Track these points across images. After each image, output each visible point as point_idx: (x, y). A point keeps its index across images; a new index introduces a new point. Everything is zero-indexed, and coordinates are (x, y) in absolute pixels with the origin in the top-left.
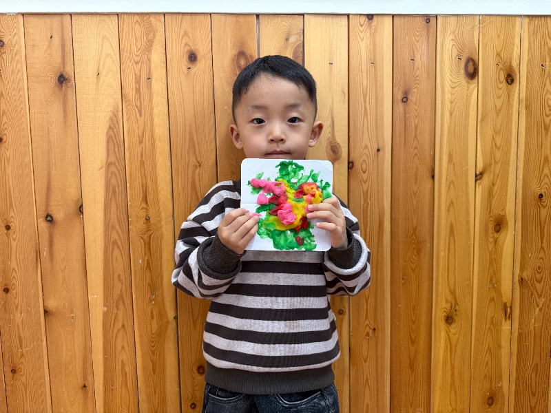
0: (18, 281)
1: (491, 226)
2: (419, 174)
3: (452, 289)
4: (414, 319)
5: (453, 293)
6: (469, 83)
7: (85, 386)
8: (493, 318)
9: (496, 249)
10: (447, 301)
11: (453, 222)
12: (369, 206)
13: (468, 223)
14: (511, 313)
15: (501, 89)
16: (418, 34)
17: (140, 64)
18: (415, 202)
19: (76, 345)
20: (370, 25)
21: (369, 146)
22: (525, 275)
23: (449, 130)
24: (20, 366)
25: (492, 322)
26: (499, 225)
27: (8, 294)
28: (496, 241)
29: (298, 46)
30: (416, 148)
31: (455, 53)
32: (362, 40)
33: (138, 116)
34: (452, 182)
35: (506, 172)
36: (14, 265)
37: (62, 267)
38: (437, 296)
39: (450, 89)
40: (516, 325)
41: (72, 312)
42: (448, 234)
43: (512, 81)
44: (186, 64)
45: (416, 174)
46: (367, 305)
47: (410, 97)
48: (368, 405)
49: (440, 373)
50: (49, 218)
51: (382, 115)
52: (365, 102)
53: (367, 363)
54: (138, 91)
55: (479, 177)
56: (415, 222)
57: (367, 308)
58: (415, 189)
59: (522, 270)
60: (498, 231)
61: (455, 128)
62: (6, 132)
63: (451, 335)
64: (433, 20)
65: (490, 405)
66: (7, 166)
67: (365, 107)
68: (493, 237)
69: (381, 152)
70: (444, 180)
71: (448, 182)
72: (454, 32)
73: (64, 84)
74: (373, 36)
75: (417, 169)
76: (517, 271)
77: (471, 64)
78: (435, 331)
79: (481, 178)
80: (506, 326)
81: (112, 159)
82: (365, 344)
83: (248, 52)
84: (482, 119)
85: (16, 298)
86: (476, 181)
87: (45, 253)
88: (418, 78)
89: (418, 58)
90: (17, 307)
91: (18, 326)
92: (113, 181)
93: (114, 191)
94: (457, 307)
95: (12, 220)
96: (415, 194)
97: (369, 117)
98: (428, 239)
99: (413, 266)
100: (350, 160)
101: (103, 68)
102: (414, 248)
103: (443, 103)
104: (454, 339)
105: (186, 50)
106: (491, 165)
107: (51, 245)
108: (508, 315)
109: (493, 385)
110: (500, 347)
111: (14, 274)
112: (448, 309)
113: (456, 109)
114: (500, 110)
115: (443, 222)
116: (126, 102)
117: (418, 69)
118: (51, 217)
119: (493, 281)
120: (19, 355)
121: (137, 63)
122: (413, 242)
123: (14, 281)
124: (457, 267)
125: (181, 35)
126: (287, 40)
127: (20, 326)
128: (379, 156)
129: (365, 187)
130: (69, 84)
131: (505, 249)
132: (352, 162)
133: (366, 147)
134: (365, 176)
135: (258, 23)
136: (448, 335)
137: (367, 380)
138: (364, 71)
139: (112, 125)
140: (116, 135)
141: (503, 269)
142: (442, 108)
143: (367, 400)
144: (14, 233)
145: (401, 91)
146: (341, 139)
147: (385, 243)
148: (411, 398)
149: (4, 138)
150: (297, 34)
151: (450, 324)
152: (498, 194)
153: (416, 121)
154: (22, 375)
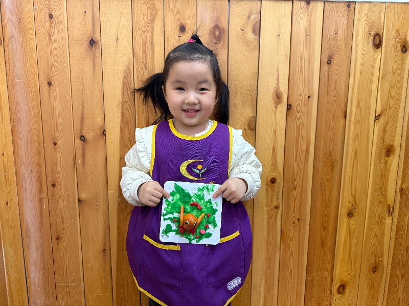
0: (61, 180)
1: (384, 152)
2: (336, 115)
3: (353, 194)
4: (326, 213)
5: (354, 197)
6: (375, 51)
7: (104, 250)
8: (380, 214)
9: (386, 168)
10: (349, 202)
11: (357, 149)
12: (300, 136)
13: (367, 149)
14: (393, 212)
15: (397, 56)
16: (341, 15)
17: (146, 32)
18: (332, 134)
19: (99, 223)
20: (307, 8)
21: (303, 93)
22: (404, 186)
23: (359, 84)
24: (63, 235)
25: (379, 218)
26: (389, 151)
27: (55, 188)
28: (386, 162)
29: (256, 22)
30: (335, 96)
31: (367, 29)
32: (302, 19)
33: (144, 69)
34: (359, 121)
35: (397, 115)
36: (59, 169)
37: (91, 171)
38: (343, 198)
39: (361, 55)
40: (395, 221)
41: (97, 201)
42: (353, 156)
43: (406, 51)
44: (178, 33)
45: (334, 115)
46: (295, 203)
47: (333, 60)
48: (291, 270)
49: (341, 250)
50: (82, 138)
51: (313, 73)
52: (301, 63)
53: (293, 241)
54: (144, 52)
55: (377, 118)
56: (331, 148)
57: (295, 205)
58: (333, 125)
59: (403, 182)
60: (388, 156)
61: (363, 83)
62: (54, 78)
63: (350, 225)
64: (352, 5)
65: (374, 272)
66: (54, 102)
67: (301, 66)
68: (384, 160)
69: (310, 99)
70: (353, 119)
71: (356, 120)
72: (366, 15)
73: (93, 46)
74: (309, 16)
75: (335, 110)
76: (399, 183)
77: (377, 38)
78: (340, 222)
79: (379, 119)
80: (388, 221)
81: (126, 99)
82: (292, 229)
83: (221, 26)
84: (383, 78)
85: (60, 191)
86: (375, 121)
87: (79, 161)
88: (339, 47)
89: (340, 32)
90: (60, 197)
91: (61, 210)
92: (127, 114)
93: (127, 121)
94: (356, 207)
95: (58, 138)
96: (332, 128)
97: (303, 74)
98: (339, 160)
99: (328, 178)
100: (289, 104)
101: (120, 36)
102: (329, 166)
103: (355, 65)
104: (353, 227)
105: (178, 23)
106: (386, 109)
107: (84, 156)
108: (390, 213)
109: (377, 259)
110: (384, 234)
111: (59, 175)
112: (350, 207)
113: (365, 69)
114: (396, 71)
115: (350, 148)
116: (136, 59)
117: (340, 40)
118: (84, 137)
119: (382, 190)
120: (62, 229)
121: (144, 32)
122: (329, 161)
123: (59, 180)
124: (358, 179)
125: (175, 13)
126: (249, 17)
127: (63, 210)
128: (309, 102)
129: (298, 122)
130: (97, 46)
131: (391, 168)
132: (290, 105)
133: (300, 95)
134: (298, 115)
135: (229, 5)
136: (349, 225)
137: (292, 252)
138: (302, 41)
139: (126, 75)
140: (129, 82)
141: (389, 182)
142: (355, 69)
143: (291, 266)
144: (59, 147)
145: (327, 56)
146: (284, 89)
147: (309, 161)
148: (321, 266)
149: (53, 83)
150: (256, 14)
151: (350, 217)
152: (390, 129)
153: (336, 78)
154: (63, 242)
